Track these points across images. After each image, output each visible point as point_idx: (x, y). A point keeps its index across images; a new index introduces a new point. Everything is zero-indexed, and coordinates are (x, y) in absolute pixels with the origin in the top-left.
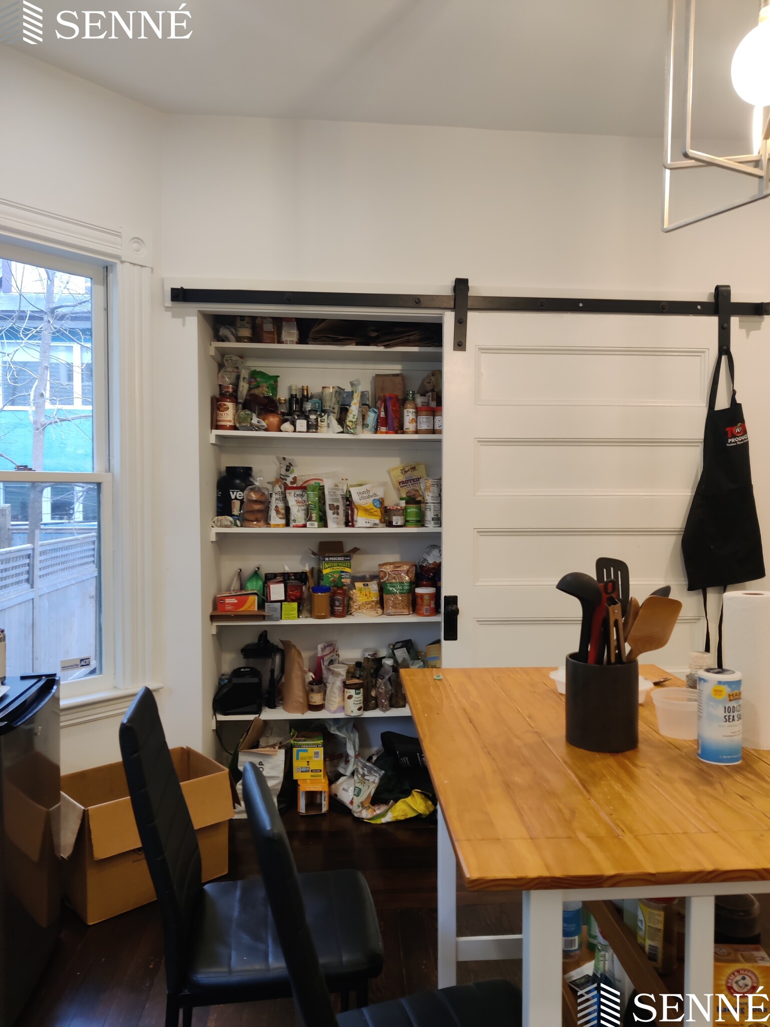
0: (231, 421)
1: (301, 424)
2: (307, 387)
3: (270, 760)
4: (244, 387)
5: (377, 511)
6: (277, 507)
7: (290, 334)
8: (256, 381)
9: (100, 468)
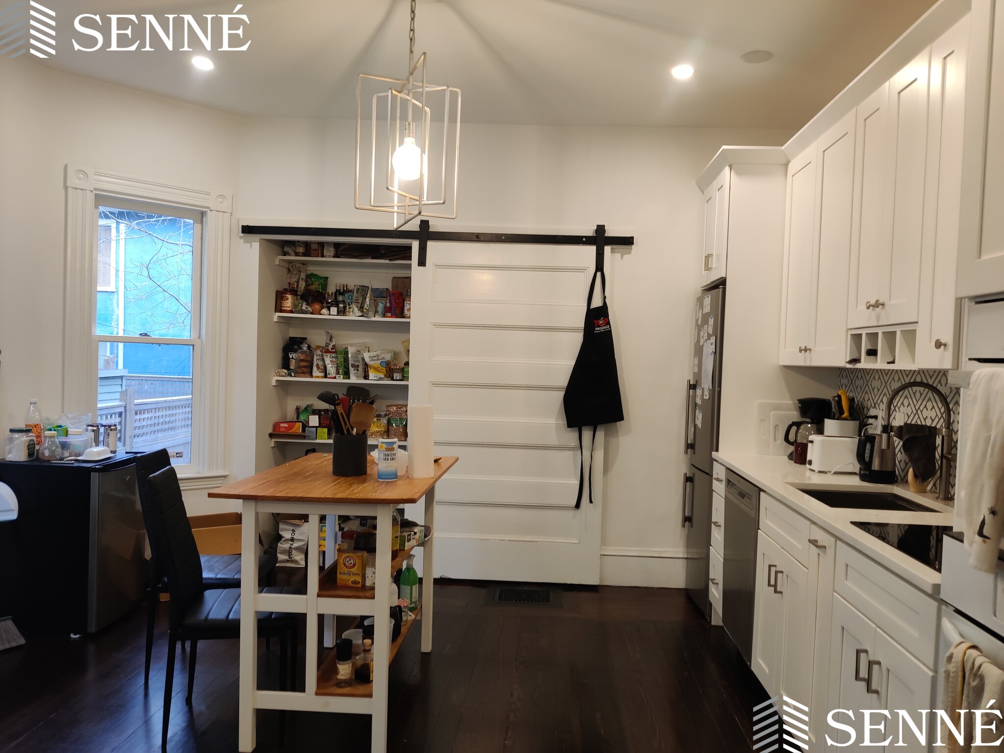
0: (289, 307)
1: (334, 310)
2: (347, 284)
3: (299, 529)
4: (302, 285)
5: (382, 369)
6: (317, 364)
7: (329, 251)
8: (311, 280)
9: (195, 336)
